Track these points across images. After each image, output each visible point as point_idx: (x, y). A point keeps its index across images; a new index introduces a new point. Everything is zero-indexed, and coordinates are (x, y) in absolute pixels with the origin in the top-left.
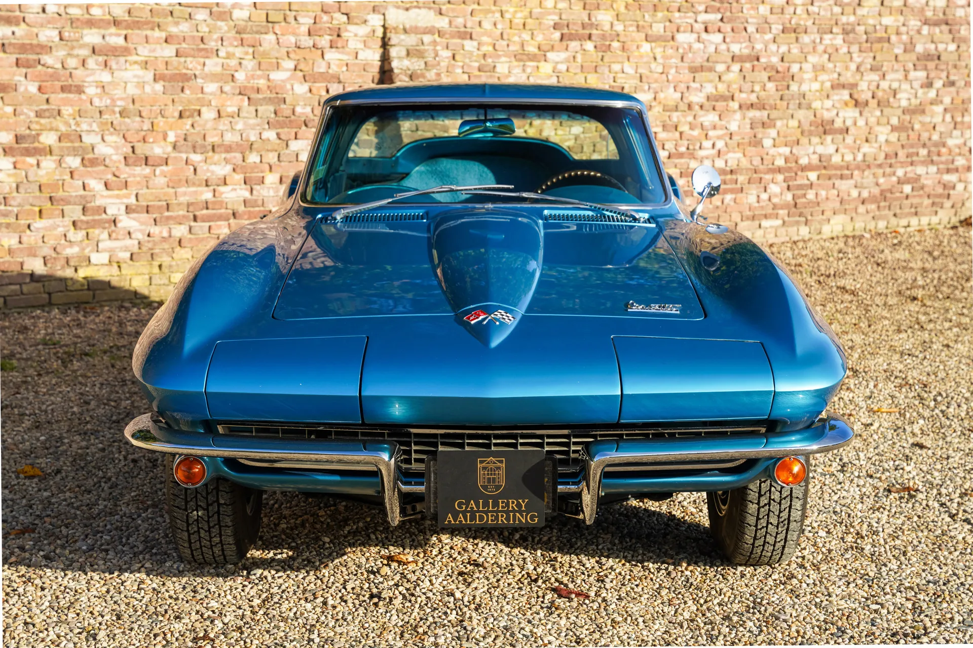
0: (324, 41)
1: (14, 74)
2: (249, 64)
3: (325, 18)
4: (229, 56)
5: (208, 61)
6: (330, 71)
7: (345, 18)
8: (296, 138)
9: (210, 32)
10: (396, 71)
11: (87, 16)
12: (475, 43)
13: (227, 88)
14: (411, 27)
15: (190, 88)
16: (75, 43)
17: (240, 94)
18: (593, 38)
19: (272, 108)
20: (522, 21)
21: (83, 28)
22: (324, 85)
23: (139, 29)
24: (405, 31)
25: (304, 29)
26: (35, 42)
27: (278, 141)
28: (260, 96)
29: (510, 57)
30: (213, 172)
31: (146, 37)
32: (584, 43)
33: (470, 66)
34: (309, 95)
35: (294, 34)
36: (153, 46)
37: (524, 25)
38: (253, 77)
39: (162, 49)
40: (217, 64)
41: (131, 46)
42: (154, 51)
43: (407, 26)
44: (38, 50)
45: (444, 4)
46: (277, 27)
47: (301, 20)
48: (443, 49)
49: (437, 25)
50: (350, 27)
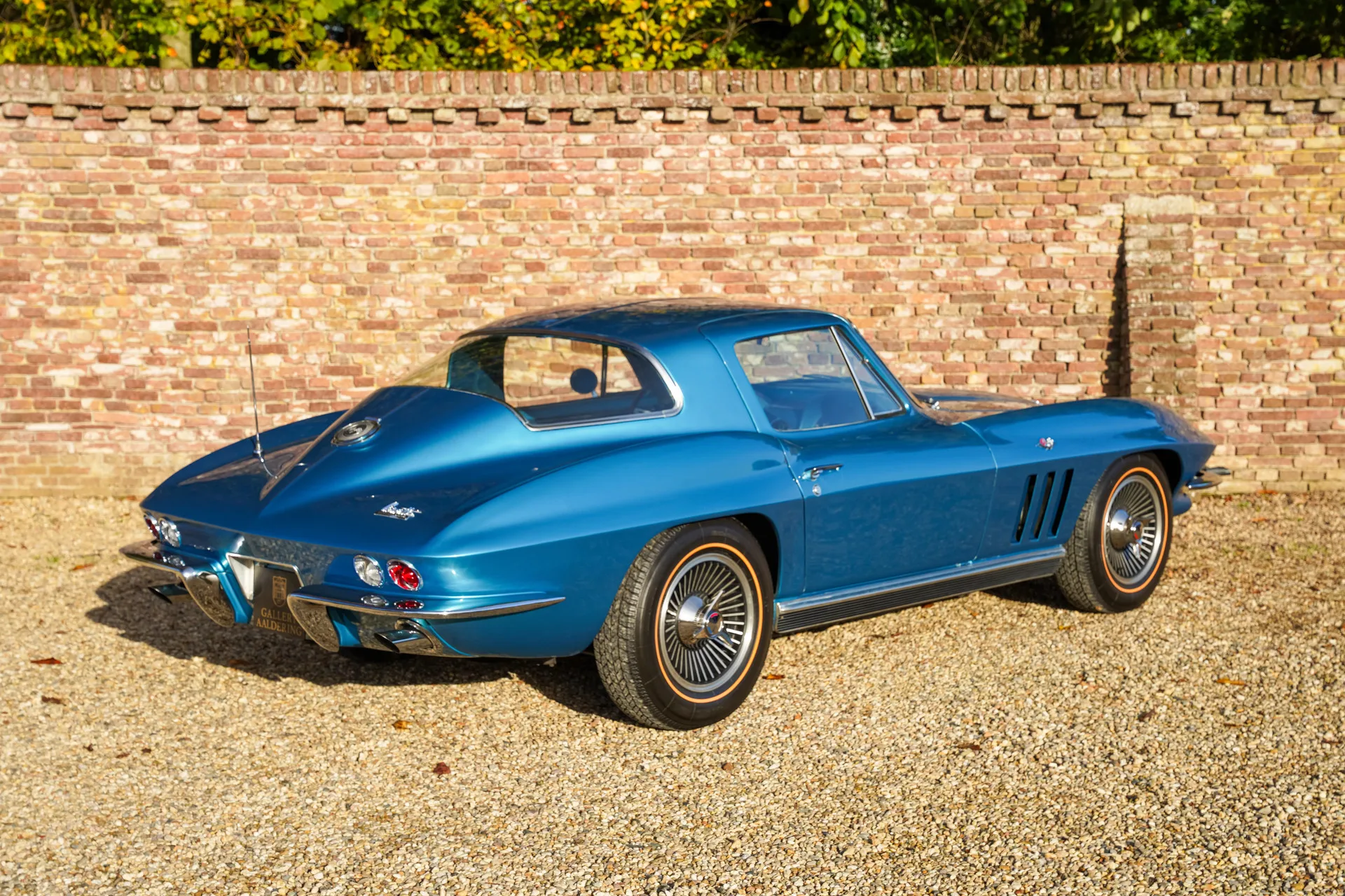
0: (1046, 234)
1: (700, 277)
2: (952, 260)
3: (1046, 210)
4: (927, 253)
5: (903, 259)
6: (1053, 266)
7: (1073, 209)
8: (1008, 336)
9: (906, 230)
10: (1130, 265)
11: (775, 220)
12: (1254, 231)
13: (925, 286)
14: (1158, 216)
15: (882, 286)
16: (760, 246)
17: (940, 291)
19: (979, 306)
20: (1329, 203)
21: (770, 232)
22: (1045, 280)
23: (828, 229)
24: (1150, 220)
25: (1020, 223)
26: (721, 246)
27: (985, 340)
28: (964, 293)
29: (1307, 246)
30: (906, 371)
31: (836, 237)
33: (1243, 256)
34: (1025, 291)
35: (1008, 228)
36: (842, 246)
37: (1330, 208)
38: (956, 274)
39: (852, 249)
40: (913, 262)
41: (819, 246)
42: (843, 250)
43: (1153, 215)
44: (724, 254)
45: (1209, 189)
46: (986, 221)
47: (1016, 214)
48: (1206, 238)
49: (1198, 212)
50: (1078, 219)
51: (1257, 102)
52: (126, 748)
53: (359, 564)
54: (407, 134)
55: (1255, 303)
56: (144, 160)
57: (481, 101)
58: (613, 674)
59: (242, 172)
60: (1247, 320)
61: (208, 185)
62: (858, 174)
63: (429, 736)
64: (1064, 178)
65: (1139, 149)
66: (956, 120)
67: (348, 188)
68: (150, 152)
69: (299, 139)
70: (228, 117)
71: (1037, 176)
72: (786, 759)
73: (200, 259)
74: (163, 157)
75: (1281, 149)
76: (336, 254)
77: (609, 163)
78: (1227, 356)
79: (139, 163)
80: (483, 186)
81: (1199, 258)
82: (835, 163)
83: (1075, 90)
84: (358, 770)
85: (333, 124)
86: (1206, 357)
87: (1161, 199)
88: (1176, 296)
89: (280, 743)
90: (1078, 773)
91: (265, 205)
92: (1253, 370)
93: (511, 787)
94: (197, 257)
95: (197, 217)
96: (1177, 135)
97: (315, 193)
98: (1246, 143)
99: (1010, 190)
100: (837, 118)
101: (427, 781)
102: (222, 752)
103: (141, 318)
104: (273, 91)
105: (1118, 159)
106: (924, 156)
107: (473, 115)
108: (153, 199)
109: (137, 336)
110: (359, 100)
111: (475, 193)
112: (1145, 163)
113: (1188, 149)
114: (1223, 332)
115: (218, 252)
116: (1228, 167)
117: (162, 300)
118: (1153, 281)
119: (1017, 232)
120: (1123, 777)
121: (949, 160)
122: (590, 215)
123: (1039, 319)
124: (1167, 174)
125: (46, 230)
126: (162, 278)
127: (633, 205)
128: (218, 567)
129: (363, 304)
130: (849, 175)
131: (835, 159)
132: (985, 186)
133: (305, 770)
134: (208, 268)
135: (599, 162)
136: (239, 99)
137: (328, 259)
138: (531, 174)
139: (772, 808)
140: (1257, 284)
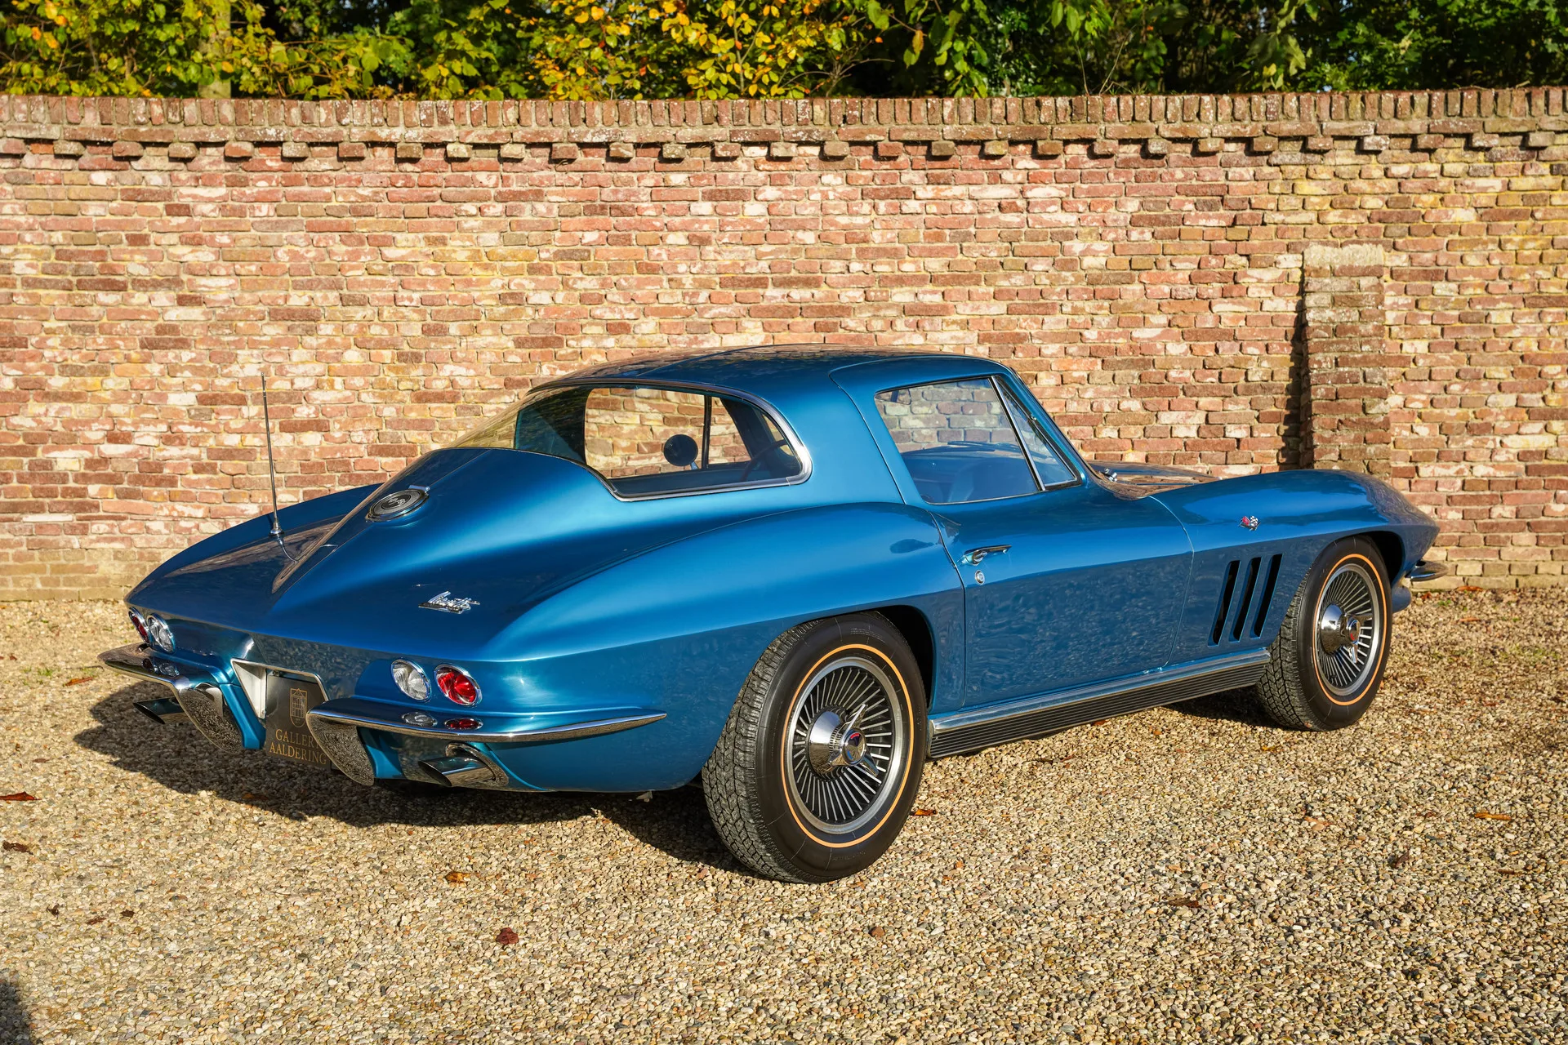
0: (1213, 289)
1: (812, 339)
2: (1104, 320)
3: (1214, 262)
4: (1076, 311)
5: (1047, 318)
6: (1222, 326)
7: (1244, 260)
8: (1170, 409)
9: (1051, 284)
10: (1310, 324)
11: (898, 273)
12: (1454, 286)
13: (1072, 349)
14: (1343, 268)
15: (1023, 350)
16: (881, 304)
17: (1091, 356)
19: (1136, 373)
20: (1539, 253)
21: (892, 287)
22: (1212, 343)
23: (960, 284)
24: (1333, 273)
25: (1182, 276)
26: (836, 304)
27: (1144, 412)
28: (1118, 358)
29: (1514, 302)
31: (969, 293)
33: (1443, 315)
34: (1189, 355)
35: (1168, 282)
36: (977, 303)
37: (1541, 258)
38: (1109, 335)
39: (988, 307)
40: (1059, 322)
41: (949, 303)
42: (978, 308)
43: (1337, 267)
44: (839, 313)
45: (1401, 237)
46: (1144, 275)
47: (1178, 265)
48: (1398, 294)
49: (1389, 264)
50: (1250, 272)
51: (1456, 135)
52: (102, 910)
53: (399, 671)
54: (469, 174)
55: (1455, 369)
56: (161, 205)
57: (556, 134)
58: (727, 811)
59: (276, 218)
60: (1445, 389)
61: (234, 234)
62: (992, 220)
63: (491, 892)
64: (1234, 224)
65: (1320, 191)
66: (1109, 156)
67: (398, 236)
68: (169, 195)
69: (343, 180)
70: (259, 154)
71: (1203, 222)
72: (951, 921)
73: (227, 321)
74: (184, 201)
75: (1484, 190)
76: (386, 314)
77: (705, 207)
78: (1423, 431)
79: (156, 208)
80: (558, 234)
81: (1390, 317)
82: (969, 207)
83: (1246, 122)
84: (399, 939)
85: (382, 163)
86: (1399, 431)
87: (1346, 249)
88: (1365, 361)
89: (300, 903)
90: (1331, 938)
91: (303, 258)
92: (1453, 446)
93: (597, 961)
94: (222, 318)
95: (223, 272)
96: (1364, 175)
97: (362, 243)
98: (1443, 183)
99: (1171, 238)
100: (970, 154)
101: (488, 954)
102: (224, 916)
103: (157, 390)
104: (311, 124)
105: (1295, 202)
106: (1071, 198)
107: (545, 151)
108: (171, 250)
109: (154, 412)
110: (412, 134)
111: (549, 243)
112: (1327, 206)
113: (1377, 190)
114: (1418, 403)
115: (248, 312)
116: (1423, 212)
117: (182, 369)
118: (1338, 343)
119: (1180, 287)
120: (1391, 944)
121: (1101, 203)
122: (682, 268)
123: (1205, 388)
124: (1353, 219)
125: (46, 288)
126: (183, 344)
127: (733, 256)
128: (221, 677)
129: (417, 372)
130: (984, 221)
131: (968, 202)
132: (1142, 233)
133: (330, 940)
134: (236, 331)
135: (693, 205)
136: (272, 133)
137: (376, 320)
138: (613, 220)
139: (941, 989)
140: (1457, 347)
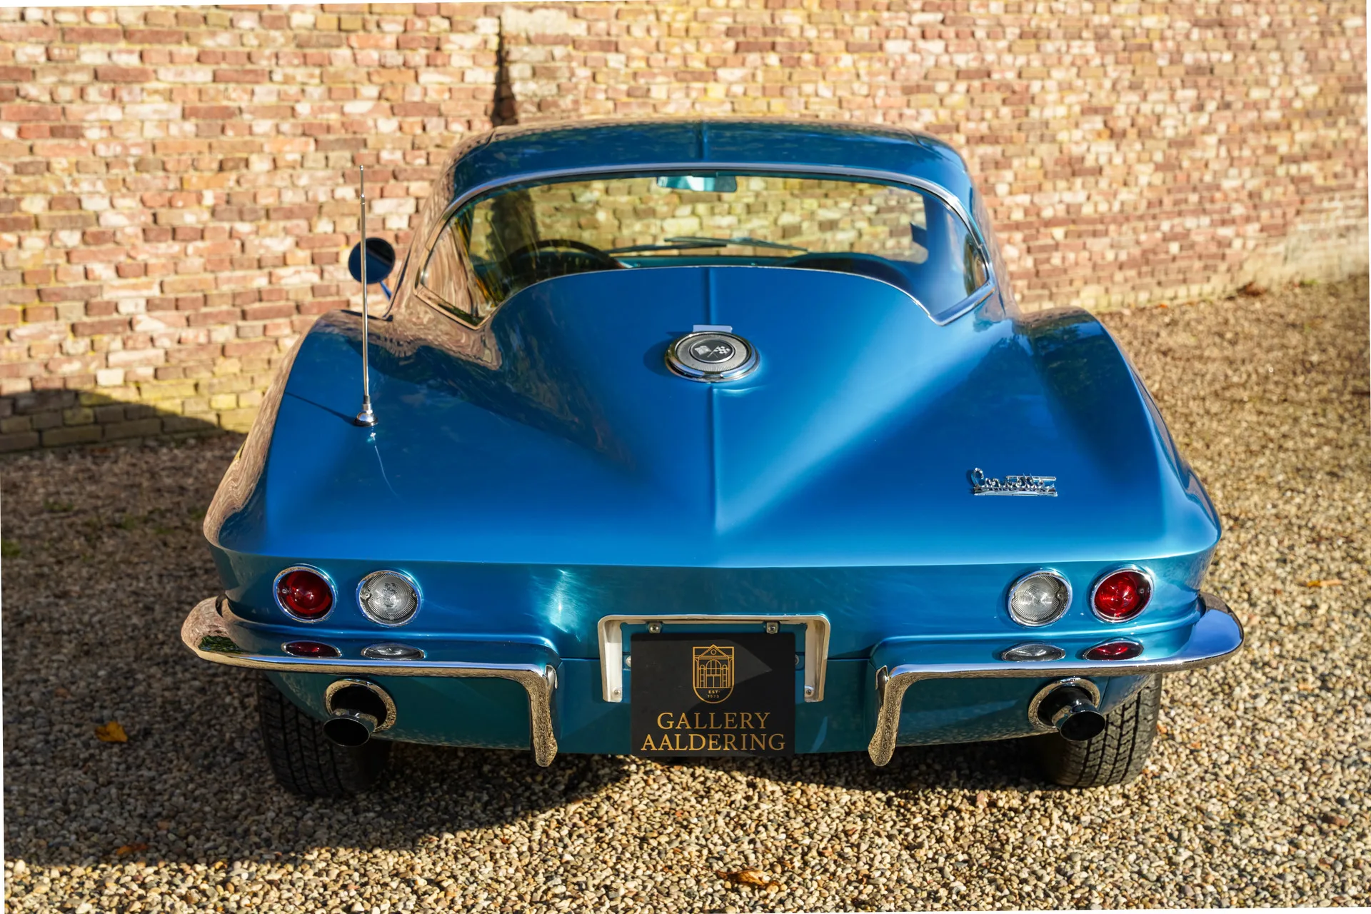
0: (418, 57)
2: (316, 91)
3: (419, 24)
4: (287, 80)
5: (257, 88)
6: (428, 100)
7: (446, 24)
8: (382, 196)
9: (260, 46)
10: (519, 98)
11: (85, 25)
12: (622, 58)
13: (285, 127)
14: (537, 36)
15: (234, 127)
16: (69, 65)
17: (304, 134)
18: (779, 48)
19: (347, 154)
20: (685, 25)
21: (79, 43)
22: (418, 119)
23: (159, 42)
24: (529, 41)
25: (390, 40)
26: (10, 63)
27: (358, 201)
28: (331, 137)
29: (668, 76)
30: (267, 248)
31: (171, 54)
32: (765, 55)
33: (615, 90)
34: (399, 134)
35: (377, 47)
36: (180, 68)
37: (687, 31)
39: (194, 72)
40: (270, 92)
41: (149, 67)
42: (181, 74)
43: (532, 34)
44: (16, 76)
46: (353, 36)
47: (386, 27)
48: (581, 65)
49: (572, 32)
50: (453, 37)
119: (387, 53)
123: (414, 171)
